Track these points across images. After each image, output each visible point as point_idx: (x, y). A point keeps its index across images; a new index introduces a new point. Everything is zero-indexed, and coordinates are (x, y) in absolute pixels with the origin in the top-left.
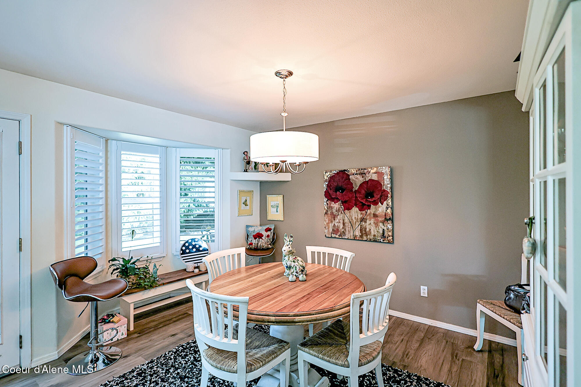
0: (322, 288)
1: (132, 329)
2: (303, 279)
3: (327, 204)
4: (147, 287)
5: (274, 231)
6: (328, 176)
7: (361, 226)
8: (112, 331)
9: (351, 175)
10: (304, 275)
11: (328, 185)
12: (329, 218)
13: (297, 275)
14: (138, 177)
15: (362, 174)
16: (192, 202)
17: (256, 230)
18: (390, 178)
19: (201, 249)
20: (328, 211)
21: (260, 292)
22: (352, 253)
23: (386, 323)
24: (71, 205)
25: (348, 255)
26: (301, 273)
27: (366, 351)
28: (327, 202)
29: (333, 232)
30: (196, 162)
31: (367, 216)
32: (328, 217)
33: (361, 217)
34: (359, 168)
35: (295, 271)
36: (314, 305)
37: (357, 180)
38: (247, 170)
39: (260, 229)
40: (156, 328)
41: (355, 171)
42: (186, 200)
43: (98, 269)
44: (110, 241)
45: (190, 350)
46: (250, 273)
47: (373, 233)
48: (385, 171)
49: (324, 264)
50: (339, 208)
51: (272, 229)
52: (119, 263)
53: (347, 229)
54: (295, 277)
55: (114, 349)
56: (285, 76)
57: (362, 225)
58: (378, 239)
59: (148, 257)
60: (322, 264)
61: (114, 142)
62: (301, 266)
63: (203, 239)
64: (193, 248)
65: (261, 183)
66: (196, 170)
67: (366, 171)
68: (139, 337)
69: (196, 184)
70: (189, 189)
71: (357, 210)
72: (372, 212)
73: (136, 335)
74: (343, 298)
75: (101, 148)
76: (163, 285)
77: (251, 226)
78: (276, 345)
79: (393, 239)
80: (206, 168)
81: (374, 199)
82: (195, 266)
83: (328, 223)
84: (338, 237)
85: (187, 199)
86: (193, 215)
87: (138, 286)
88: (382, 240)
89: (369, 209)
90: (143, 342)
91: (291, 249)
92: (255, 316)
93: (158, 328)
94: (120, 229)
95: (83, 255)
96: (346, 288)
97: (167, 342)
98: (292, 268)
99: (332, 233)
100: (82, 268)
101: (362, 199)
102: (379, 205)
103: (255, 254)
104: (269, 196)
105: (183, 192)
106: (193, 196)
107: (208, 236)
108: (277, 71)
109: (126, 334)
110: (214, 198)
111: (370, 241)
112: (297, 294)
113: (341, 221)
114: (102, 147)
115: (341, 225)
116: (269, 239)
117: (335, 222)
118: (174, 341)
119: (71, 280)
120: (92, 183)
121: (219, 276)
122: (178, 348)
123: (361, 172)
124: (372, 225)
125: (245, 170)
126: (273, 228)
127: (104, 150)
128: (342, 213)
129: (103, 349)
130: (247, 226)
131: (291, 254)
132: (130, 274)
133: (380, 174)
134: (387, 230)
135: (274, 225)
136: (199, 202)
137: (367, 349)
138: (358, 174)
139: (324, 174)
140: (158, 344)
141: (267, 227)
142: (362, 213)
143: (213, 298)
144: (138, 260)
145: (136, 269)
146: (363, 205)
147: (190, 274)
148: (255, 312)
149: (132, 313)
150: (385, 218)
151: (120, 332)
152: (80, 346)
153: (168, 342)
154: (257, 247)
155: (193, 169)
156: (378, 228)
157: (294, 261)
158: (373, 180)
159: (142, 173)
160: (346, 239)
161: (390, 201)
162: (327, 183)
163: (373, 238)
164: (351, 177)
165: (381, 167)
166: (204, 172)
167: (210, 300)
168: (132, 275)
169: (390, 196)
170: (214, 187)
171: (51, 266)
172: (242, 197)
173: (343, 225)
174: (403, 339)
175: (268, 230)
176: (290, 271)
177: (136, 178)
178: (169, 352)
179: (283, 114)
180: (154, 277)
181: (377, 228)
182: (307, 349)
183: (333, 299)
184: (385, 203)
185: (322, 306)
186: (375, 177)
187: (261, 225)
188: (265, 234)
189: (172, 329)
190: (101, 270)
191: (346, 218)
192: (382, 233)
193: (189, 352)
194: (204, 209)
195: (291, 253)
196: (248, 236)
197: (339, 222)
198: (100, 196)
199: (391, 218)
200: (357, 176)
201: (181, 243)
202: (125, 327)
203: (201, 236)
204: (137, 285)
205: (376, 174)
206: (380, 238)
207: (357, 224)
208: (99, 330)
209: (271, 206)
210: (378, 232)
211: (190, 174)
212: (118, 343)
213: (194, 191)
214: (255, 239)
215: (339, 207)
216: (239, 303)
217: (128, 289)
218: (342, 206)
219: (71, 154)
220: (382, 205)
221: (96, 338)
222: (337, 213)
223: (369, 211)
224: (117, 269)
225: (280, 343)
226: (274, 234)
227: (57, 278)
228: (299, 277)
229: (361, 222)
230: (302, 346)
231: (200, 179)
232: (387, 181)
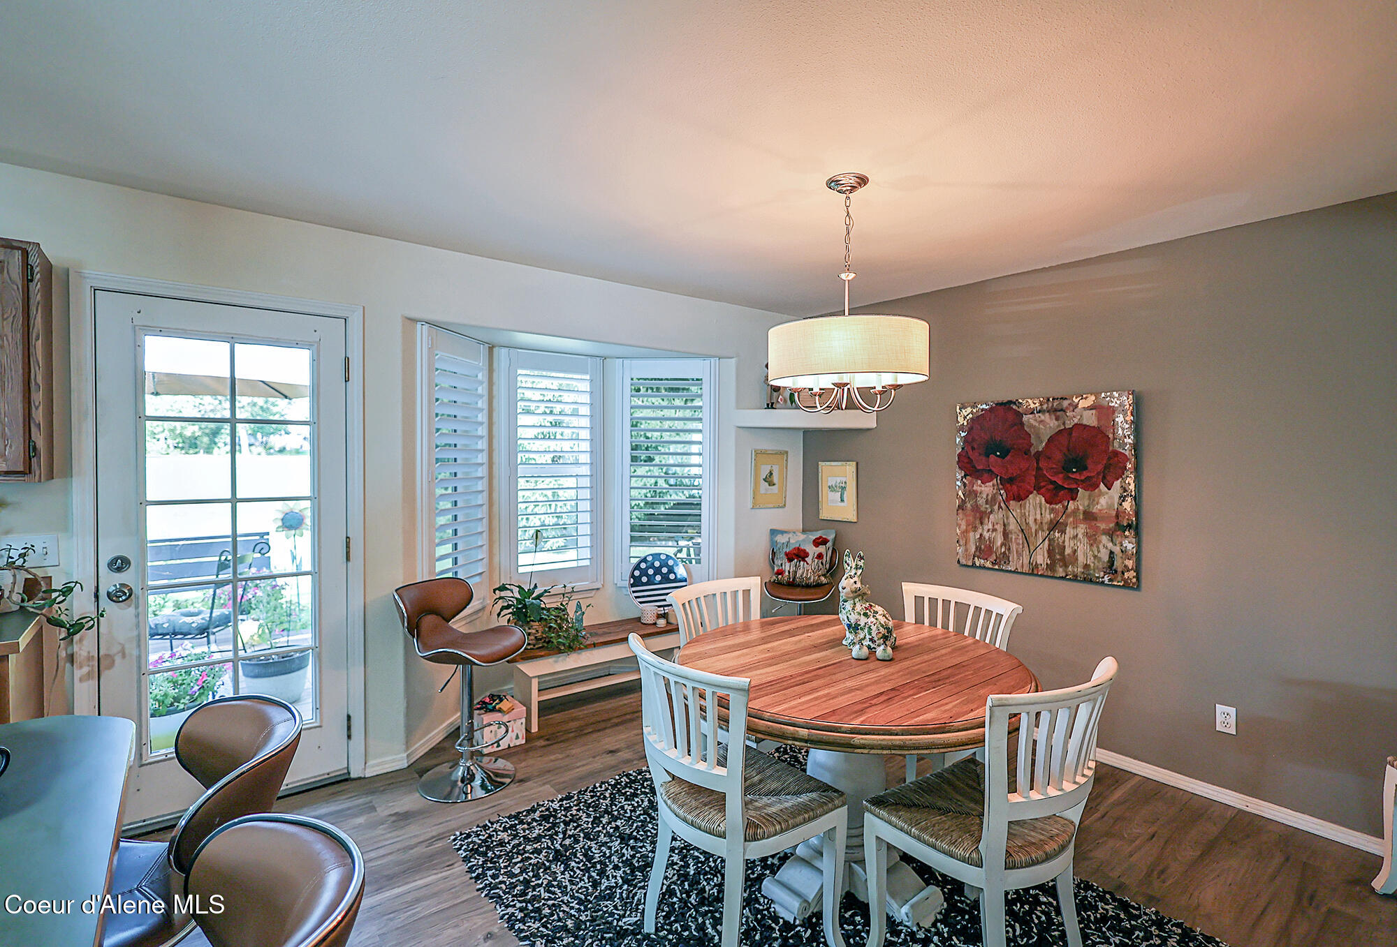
0: (927, 679)
1: (535, 729)
2: (886, 655)
3: (965, 485)
4: (563, 648)
5: (834, 545)
6: (968, 418)
7: (1049, 540)
8: (498, 728)
9: (1025, 414)
10: (889, 648)
11: (965, 440)
12: (968, 518)
13: (872, 646)
14: (556, 423)
15: (1057, 412)
16: (663, 474)
17: (792, 541)
18: (1132, 422)
19: (672, 576)
20: (965, 503)
21: (782, 675)
22: (1015, 606)
23: (1083, 778)
24: (428, 478)
25: (1005, 608)
26: (881, 641)
27: (1029, 838)
28: (964, 479)
29: (978, 553)
30: (672, 389)
31: (1068, 516)
32: (966, 516)
33: (1051, 520)
34: (1048, 396)
35: (868, 637)
36: (899, 715)
37: (1041, 426)
38: (772, 404)
39: (801, 539)
40: (581, 733)
41: (1037, 405)
42: (650, 471)
43: (475, 604)
44: (496, 550)
45: (642, 785)
46: (768, 633)
47: (1081, 559)
48: (1118, 402)
49: (945, 625)
50: (994, 494)
51: (831, 541)
52: (512, 595)
53: (1014, 547)
54: (865, 650)
55: (501, 764)
56: (849, 188)
57: (1053, 539)
58: (1097, 575)
59: (565, 586)
60: (939, 626)
61: (504, 351)
62: (882, 626)
63: (679, 555)
64: (655, 574)
65: (808, 433)
66: (670, 405)
67: (1065, 403)
68: (545, 746)
69: (670, 436)
70: (656, 448)
71: (1040, 501)
72: (1081, 508)
73: (542, 743)
74: (976, 706)
75: (481, 364)
76: (595, 647)
77: (782, 532)
78: (814, 795)
79: (1138, 577)
80: (692, 400)
81: (1085, 474)
82: (659, 613)
83: (966, 531)
84: (990, 566)
85: (652, 468)
86: (664, 504)
87: (546, 645)
88: (1106, 579)
89: (1074, 499)
90: (554, 757)
91: (859, 585)
92: (766, 722)
93: (586, 734)
94: (513, 527)
95: (450, 575)
96: (988, 685)
97: (598, 764)
98: (862, 629)
99: (974, 556)
100: (447, 599)
101: (1056, 474)
102: (1100, 490)
103: (792, 595)
104: (823, 463)
105: (644, 453)
106: (663, 462)
107: (688, 550)
108: (831, 179)
109: (523, 738)
110: (700, 466)
111: (1075, 579)
112: (867, 686)
113: (1000, 528)
114: (482, 362)
115: (999, 536)
116: (822, 563)
117: (985, 530)
118: (613, 763)
119: (429, 621)
120: (466, 434)
121: (703, 635)
122: (620, 778)
123: (1053, 405)
124: (1080, 540)
125: (768, 405)
126: (831, 537)
127: (486, 367)
128: (1000, 507)
129: (483, 761)
130: (774, 532)
131: (860, 598)
132: (532, 618)
133: (1106, 412)
134: (1121, 554)
135: (834, 531)
136: (676, 475)
137: (1033, 834)
138: (1044, 411)
139: (958, 411)
140: (583, 765)
141: (817, 534)
142: (1053, 509)
143: (679, 674)
144: (546, 591)
145: (543, 609)
146: (1058, 488)
147: (649, 629)
148: (767, 715)
149: (535, 698)
150: (1117, 524)
151: (513, 731)
152: (444, 749)
153: (602, 763)
154: (794, 578)
155: (665, 403)
156: (1098, 547)
157: (866, 615)
158: (1086, 426)
159: (560, 414)
160: (1010, 571)
161: (1130, 480)
162: (963, 434)
163: (1083, 573)
164: (1025, 418)
165: (1108, 394)
166: (688, 411)
167: (672, 679)
168: (535, 622)
169: (1130, 466)
170: (700, 443)
171: (396, 591)
172: (763, 467)
173: (1003, 536)
174: (1156, 832)
175: (819, 542)
176: (856, 636)
177: (551, 423)
178: (602, 783)
179: (843, 276)
180: (577, 629)
181: (1095, 548)
182: (883, 813)
183: (950, 706)
184: (1117, 484)
185: (921, 717)
186: (1090, 419)
187: (804, 531)
188: (812, 550)
189: (609, 739)
190: (480, 607)
191: (1012, 520)
192: (1108, 562)
193: (640, 789)
194: (685, 492)
195: (858, 594)
196: (774, 553)
197: (994, 530)
198: (480, 461)
199: (1132, 522)
200: (1043, 417)
201: (631, 562)
202: (522, 723)
203: (676, 549)
204: (545, 642)
205: (1094, 411)
206: (1102, 574)
207: (1041, 535)
208: (475, 724)
209: (829, 487)
210: (1095, 557)
211: (660, 414)
212: (509, 753)
213: (667, 451)
214: (790, 560)
215: (995, 492)
216: (730, 690)
217: (525, 649)
218: (1002, 492)
219: (429, 377)
220: (1109, 489)
221: (470, 739)
222: (987, 506)
223: (1071, 505)
224: (508, 607)
225: (824, 791)
226: (834, 551)
227: (405, 615)
228: (876, 652)
229: (1052, 533)
230: (873, 805)
231: (679, 425)
232: (1123, 429)
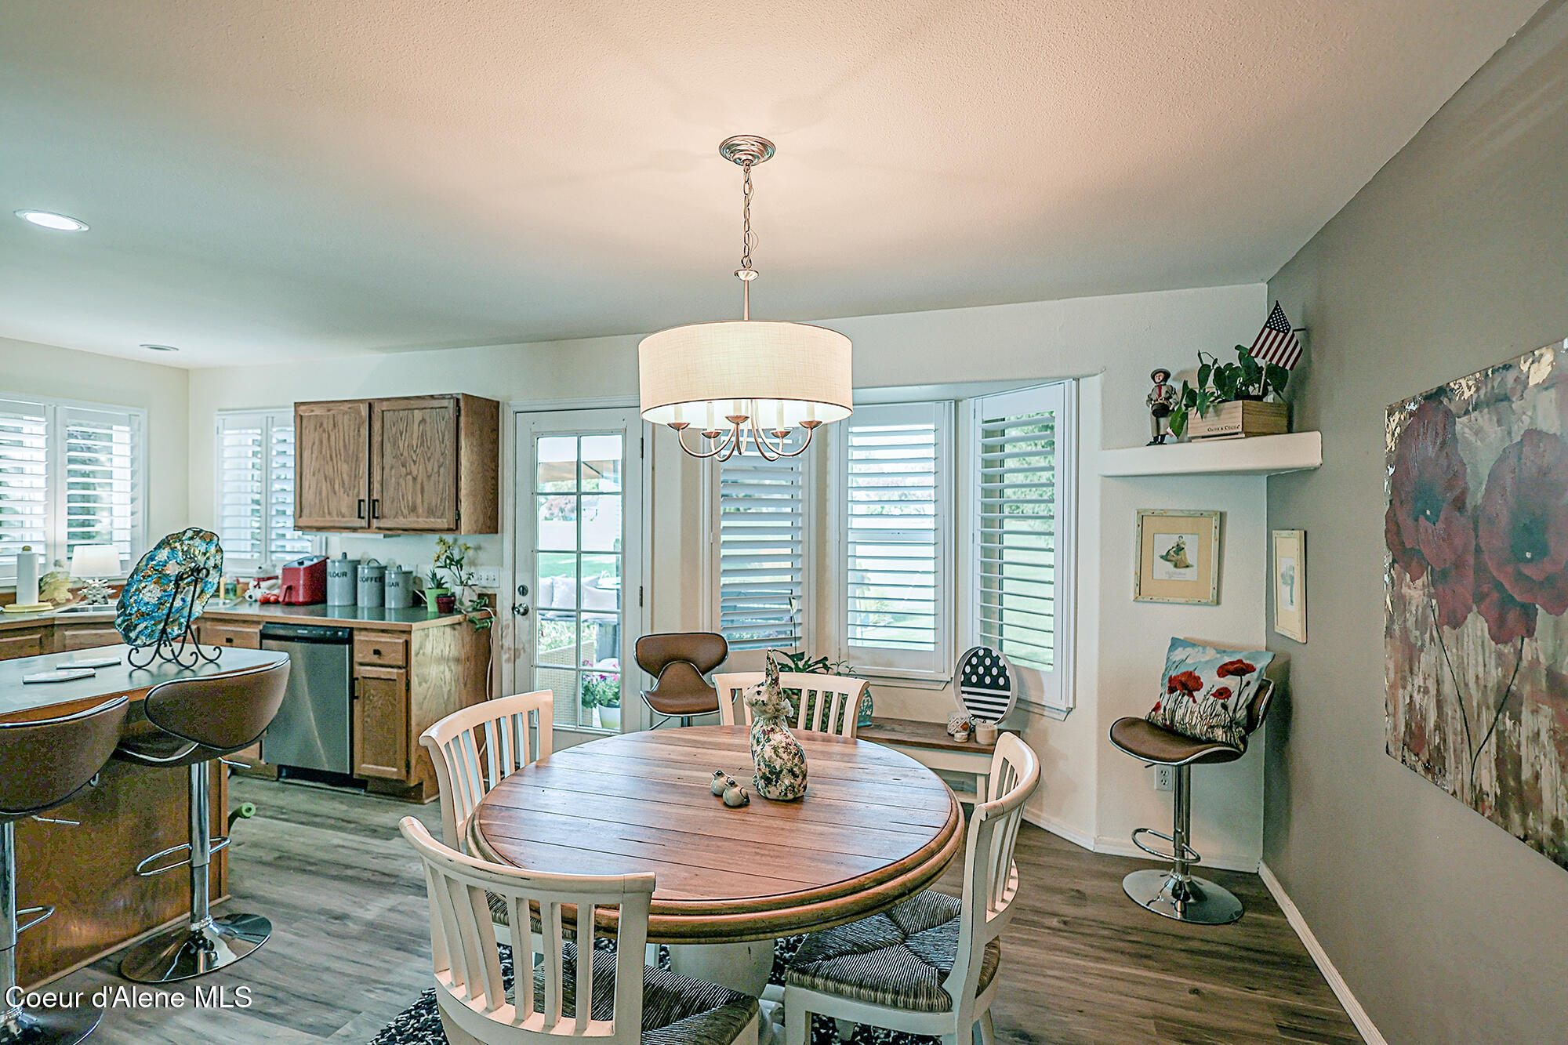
3: (1393, 581)
6: (1396, 434)
7: (1499, 734)
9: (1460, 417)
11: (1393, 483)
12: (1397, 657)
15: (1497, 400)
17: (1190, 661)
19: (1002, 681)
20: (1394, 623)
28: (1392, 572)
29: (1408, 739)
31: (1523, 679)
32: (1395, 652)
33: (1499, 683)
34: (1484, 367)
37: (1480, 446)
38: (1163, 436)
39: (1201, 660)
50: (1425, 607)
51: (1258, 670)
53: (1451, 740)
56: (749, 158)
57: (1503, 733)
64: (985, 675)
65: (1271, 476)
67: (1510, 379)
71: (1482, 627)
83: (1395, 684)
84: (1423, 772)
89: (1531, 631)
99: (1404, 744)
104: (1276, 533)
113: (1433, 687)
115: (1432, 707)
116: (1226, 708)
117: (1415, 688)
119: (674, 668)
123: (1493, 386)
126: (1261, 665)
128: (1433, 639)
130: (1175, 643)
135: (1271, 655)
138: (1481, 404)
139: (1387, 419)
142: (1500, 656)
146: (1507, 603)
154: (1172, 721)
162: (1391, 472)
164: (1459, 427)
172: (1159, 536)
173: (1438, 708)
175: (1234, 669)
188: (1211, 680)
191: (1447, 673)
197: (1426, 690)
200: (1479, 420)
207: (1486, 720)
209: (1282, 576)
214: (1172, 691)
215: (1425, 600)
218: (1434, 603)
222: (1418, 633)
223: (1528, 650)
229: (1501, 715)
